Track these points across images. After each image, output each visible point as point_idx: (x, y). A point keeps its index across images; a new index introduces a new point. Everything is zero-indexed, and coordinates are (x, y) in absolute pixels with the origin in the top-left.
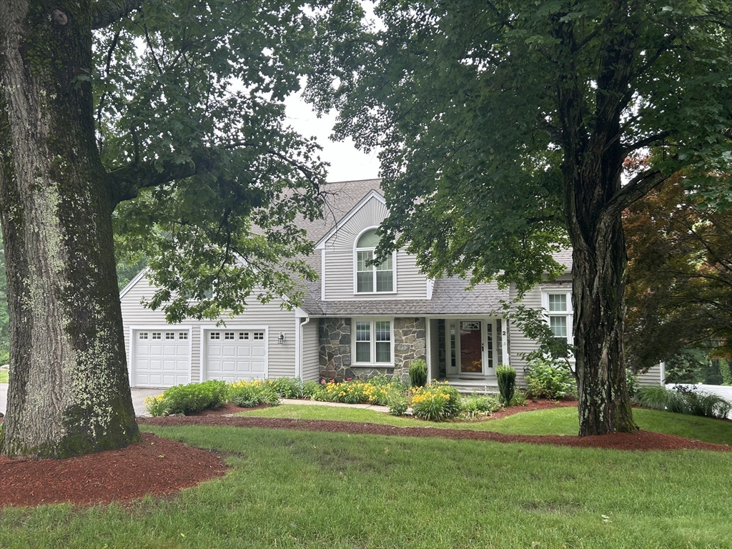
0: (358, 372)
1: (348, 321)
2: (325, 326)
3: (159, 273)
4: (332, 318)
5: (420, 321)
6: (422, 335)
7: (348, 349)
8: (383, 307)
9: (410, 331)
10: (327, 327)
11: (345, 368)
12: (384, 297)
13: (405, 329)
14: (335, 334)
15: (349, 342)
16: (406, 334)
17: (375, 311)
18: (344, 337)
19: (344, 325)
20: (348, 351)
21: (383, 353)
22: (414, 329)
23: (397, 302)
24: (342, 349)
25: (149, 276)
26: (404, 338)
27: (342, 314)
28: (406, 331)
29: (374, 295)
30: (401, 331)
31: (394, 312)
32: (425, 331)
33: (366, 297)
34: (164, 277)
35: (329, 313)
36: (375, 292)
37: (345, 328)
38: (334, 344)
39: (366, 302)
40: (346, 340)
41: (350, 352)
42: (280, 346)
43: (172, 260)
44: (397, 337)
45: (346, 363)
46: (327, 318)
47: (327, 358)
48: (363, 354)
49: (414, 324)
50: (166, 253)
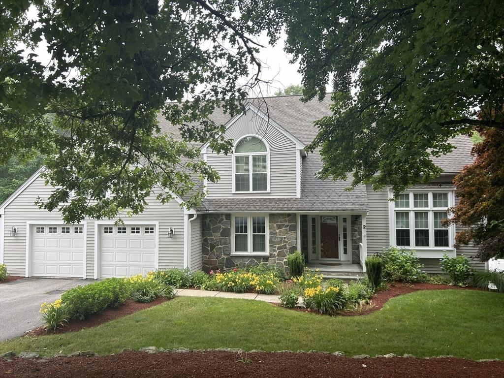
0: (236, 260)
1: (228, 216)
2: (207, 221)
3: (56, 172)
4: (213, 214)
5: (291, 217)
6: (293, 228)
7: (228, 240)
8: (259, 204)
9: (283, 225)
10: (210, 221)
11: (225, 257)
12: (259, 195)
13: (279, 224)
14: (217, 227)
15: (229, 235)
16: (279, 227)
17: (252, 208)
18: (224, 230)
19: (225, 220)
20: (229, 242)
21: (259, 244)
22: (287, 224)
23: (271, 200)
24: (223, 241)
25: (45, 175)
26: (277, 231)
27: (224, 210)
28: (280, 225)
29: (251, 194)
30: (275, 225)
31: (270, 209)
32: (296, 225)
33: (243, 196)
34: (61, 177)
35: (212, 209)
36: (251, 191)
37: (225, 223)
38: (216, 236)
39: (244, 200)
40: (226, 233)
41: (230, 244)
42: (170, 239)
43: (71, 159)
44: (272, 231)
45: (226, 253)
46: (210, 214)
47: (209, 249)
48: (241, 244)
49: (287, 219)
50: (63, 151)
